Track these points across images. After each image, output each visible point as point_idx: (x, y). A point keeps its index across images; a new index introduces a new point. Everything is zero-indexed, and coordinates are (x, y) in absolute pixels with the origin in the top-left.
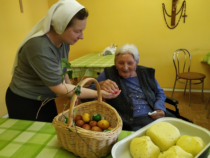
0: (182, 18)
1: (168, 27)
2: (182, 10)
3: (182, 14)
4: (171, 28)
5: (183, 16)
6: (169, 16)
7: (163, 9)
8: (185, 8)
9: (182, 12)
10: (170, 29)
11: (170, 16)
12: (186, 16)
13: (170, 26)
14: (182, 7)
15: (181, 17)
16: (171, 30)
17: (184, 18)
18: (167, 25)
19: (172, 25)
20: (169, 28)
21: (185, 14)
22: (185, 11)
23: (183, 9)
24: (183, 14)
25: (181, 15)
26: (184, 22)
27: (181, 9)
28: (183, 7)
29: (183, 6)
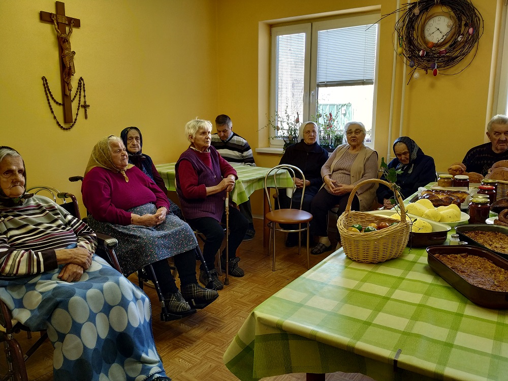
0: (82, 110)
1: (59, 125)
2: (80, 95)
3: (80, 101)
4: (64, 129)
5: (83, 106)
6: (57, 103)
7: (45, 88)
8: (84, 91)
9: (80, 98)
10: (62, 131)
11: (60, 104)
12: (89, 106)
13: (62, 125)
14: (78, 89)
15: (79, 107)
16: (66, 132)
17: (86, 111)
18: (58, 123)
19: (65, 122)
20: (62, 127)
21: (85, 102)
22: (85, 96)
23: (80, 92)
24: (82, 103)
25: (79, 104)
26: (86, 117)
27: (77, 92)
28: (81, 89)
29: (81, 87)
